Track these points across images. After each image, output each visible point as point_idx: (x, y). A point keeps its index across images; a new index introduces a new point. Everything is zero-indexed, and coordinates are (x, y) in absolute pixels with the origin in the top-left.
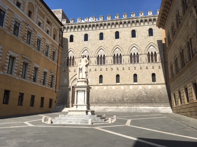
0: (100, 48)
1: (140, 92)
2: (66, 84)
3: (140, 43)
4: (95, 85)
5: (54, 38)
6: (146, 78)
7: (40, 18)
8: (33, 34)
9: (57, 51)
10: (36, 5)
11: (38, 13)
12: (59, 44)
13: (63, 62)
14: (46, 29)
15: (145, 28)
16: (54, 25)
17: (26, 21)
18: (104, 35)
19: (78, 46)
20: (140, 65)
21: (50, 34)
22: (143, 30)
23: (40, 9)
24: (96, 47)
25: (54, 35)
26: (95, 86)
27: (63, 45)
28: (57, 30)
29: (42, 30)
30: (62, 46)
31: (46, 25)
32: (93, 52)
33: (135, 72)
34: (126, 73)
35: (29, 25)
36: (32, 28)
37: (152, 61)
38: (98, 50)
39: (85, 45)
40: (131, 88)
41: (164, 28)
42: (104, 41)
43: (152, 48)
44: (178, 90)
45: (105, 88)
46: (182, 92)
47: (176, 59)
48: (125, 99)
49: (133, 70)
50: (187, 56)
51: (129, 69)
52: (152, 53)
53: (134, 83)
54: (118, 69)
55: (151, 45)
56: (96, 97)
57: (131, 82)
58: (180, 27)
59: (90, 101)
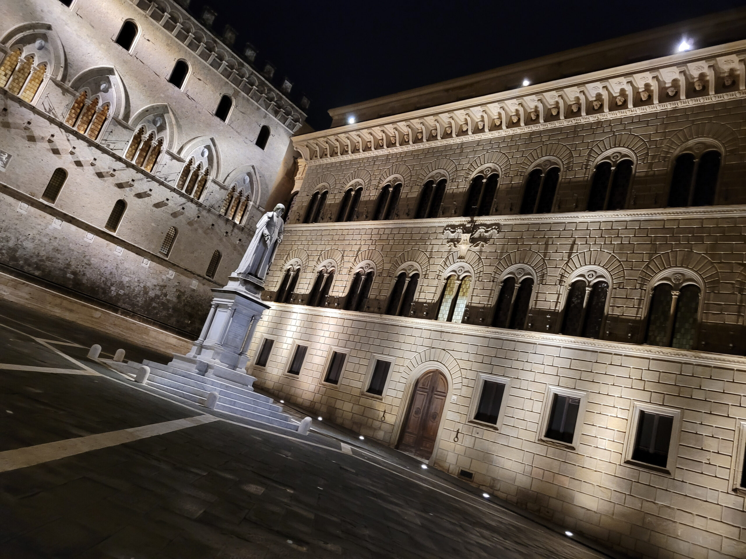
1: (164, 287)
3: (228, 147)
4: (21, 192)
6: (196, 254)
15: (257, 115)
18: (137, 37)
20: (199, 210)
22: (252, 117)
33: (177, 221)
34: (152, 210)
40: (143, 265)
41: (309, 159)
42: (129, 58)
43: (247, 179)
44: (296, 340)
45: (57, 224)
46: (314, 352)
47: (327, 270)
48: (113, 292)
49: (175, 215)
50: (386, 296)
51: (166, 205)
52: (241, 193)
53: (159, 254)
54: (132, 183)
55: (248, 171)
56: (8, 241)
57: (153, 247)
58: (391, 222)
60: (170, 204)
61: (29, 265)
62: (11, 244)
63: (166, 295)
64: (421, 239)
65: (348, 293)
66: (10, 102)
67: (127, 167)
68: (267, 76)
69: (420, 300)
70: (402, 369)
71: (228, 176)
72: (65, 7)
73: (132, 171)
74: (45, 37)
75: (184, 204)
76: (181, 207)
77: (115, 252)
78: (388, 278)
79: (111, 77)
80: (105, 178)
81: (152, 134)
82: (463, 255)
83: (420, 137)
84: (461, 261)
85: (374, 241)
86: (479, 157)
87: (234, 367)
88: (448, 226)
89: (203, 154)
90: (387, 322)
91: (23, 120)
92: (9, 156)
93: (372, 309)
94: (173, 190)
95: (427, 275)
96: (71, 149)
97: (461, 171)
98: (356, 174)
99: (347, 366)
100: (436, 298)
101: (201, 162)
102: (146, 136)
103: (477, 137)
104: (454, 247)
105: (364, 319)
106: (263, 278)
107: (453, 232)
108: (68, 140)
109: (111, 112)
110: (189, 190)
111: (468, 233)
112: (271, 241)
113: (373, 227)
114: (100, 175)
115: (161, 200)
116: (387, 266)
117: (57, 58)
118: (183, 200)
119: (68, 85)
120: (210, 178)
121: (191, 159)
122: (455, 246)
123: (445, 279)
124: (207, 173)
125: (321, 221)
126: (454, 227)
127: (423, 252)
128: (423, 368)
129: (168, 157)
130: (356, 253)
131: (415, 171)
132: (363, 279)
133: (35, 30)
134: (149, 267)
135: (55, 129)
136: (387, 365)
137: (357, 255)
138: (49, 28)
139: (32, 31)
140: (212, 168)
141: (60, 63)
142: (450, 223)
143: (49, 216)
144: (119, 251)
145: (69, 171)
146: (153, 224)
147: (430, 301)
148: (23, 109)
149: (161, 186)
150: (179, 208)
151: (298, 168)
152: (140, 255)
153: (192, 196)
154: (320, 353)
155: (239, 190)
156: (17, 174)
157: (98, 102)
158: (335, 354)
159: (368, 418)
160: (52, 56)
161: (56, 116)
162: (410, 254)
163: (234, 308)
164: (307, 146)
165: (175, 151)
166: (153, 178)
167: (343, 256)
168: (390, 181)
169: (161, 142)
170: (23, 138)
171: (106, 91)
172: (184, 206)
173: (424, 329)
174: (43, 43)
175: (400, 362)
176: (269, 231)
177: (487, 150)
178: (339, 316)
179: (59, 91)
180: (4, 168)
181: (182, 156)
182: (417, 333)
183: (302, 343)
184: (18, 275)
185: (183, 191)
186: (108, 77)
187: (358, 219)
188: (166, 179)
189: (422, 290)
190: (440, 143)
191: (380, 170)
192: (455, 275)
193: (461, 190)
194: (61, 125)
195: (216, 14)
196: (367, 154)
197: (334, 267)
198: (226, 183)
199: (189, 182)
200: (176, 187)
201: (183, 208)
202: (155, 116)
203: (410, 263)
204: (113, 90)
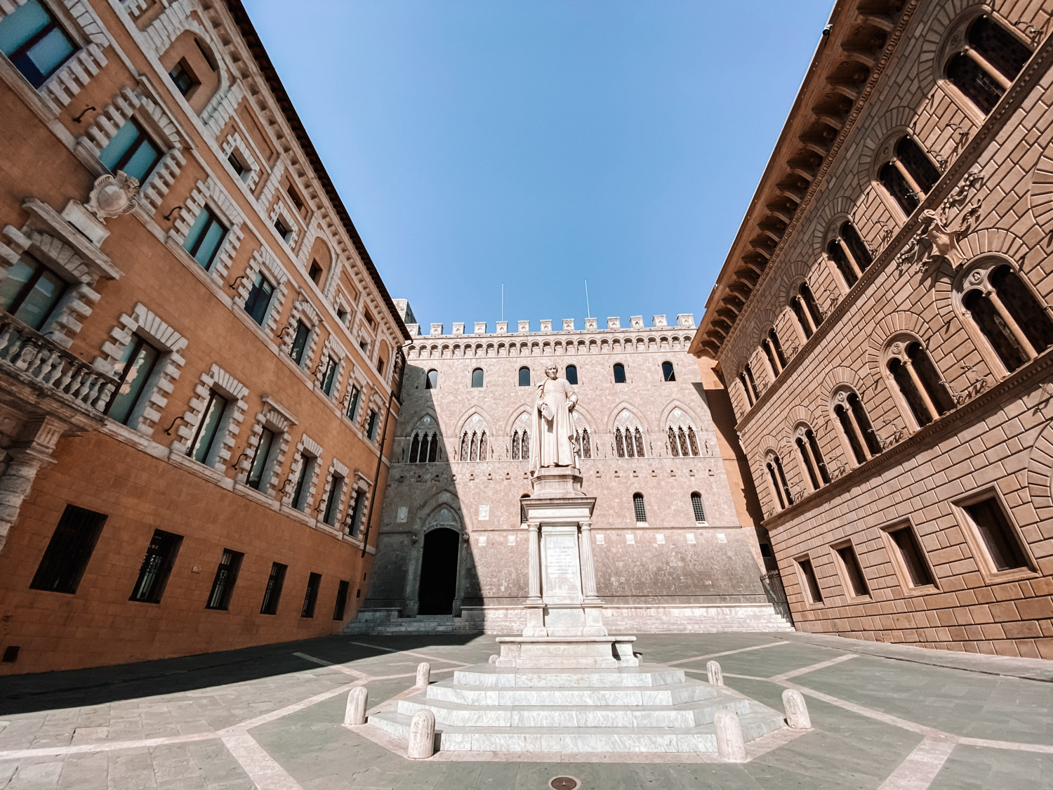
0: (522, 409)
1: (660, 554)
2: (402, 524)
3: (641, 399)
4: (505, 528)
5: (380, 370)
6: (673, 508)
7: (344, 295)
8: (317, 335)
9: (384, 412)
10: (338, 255)
11: (341, 279)
12: (392, 392)
13: (398, 450)
14: (361, 335)
15: (650, 360)
16: (383, 332)
17: (300, 287)
18: (532, 373)
19: (453, 402)
20: (651, 465)
21: (368, 353)
22: (647, 364)
23: (349, 268)
24: (507, 406)
25: (381, 363)
26: (505, 534)
27: (404, 395)
28: (390, 349)
29: (347, 332)
30: (398, 399)
31: (361, 325)
32: (498, 420)
33: (636, 485)
34: (608, 488)
35: (307, 302)
36: (317, 315)
37: (685, 454)
38: (515, 415)
39: (473, 398)
40: (629, 542)
43: (677, 413)
46: (863, 548)
47: (802, 435)
48: (614, 583)
49: (631, 481)
51: (618, 477)
52: (680, 429)
53: (637, 524)
56: (510, 575)
59: (491, 589)
60: (621, 475)
62: (514, 576)
63: (668, 563)
72: (481, 389)
76: (632, 471)
77: (598, 543)
91: (484, 475)
92: (487, 505)
96: (523, 476)
98: (758, 322)
101: (627, 425)
110: (631, 453)
115: (611, 476)
116: (864, 372)
120: (643, 432)
121: (617, 427)
130: (816, 391)
131: (806, 256)
134: (636, 542)
137: (820, 392)
146: (617, 500)
150: (632, 474)
153: (637, 457)
154: (871, 546)
155: (677, 427)
156: (497, 517)
167: (806, 407)
169: (585, 431)
180: (487, 516)
191: (774, 296)
197: (806, 426)
199: (627, 447)
201: (635, 472)
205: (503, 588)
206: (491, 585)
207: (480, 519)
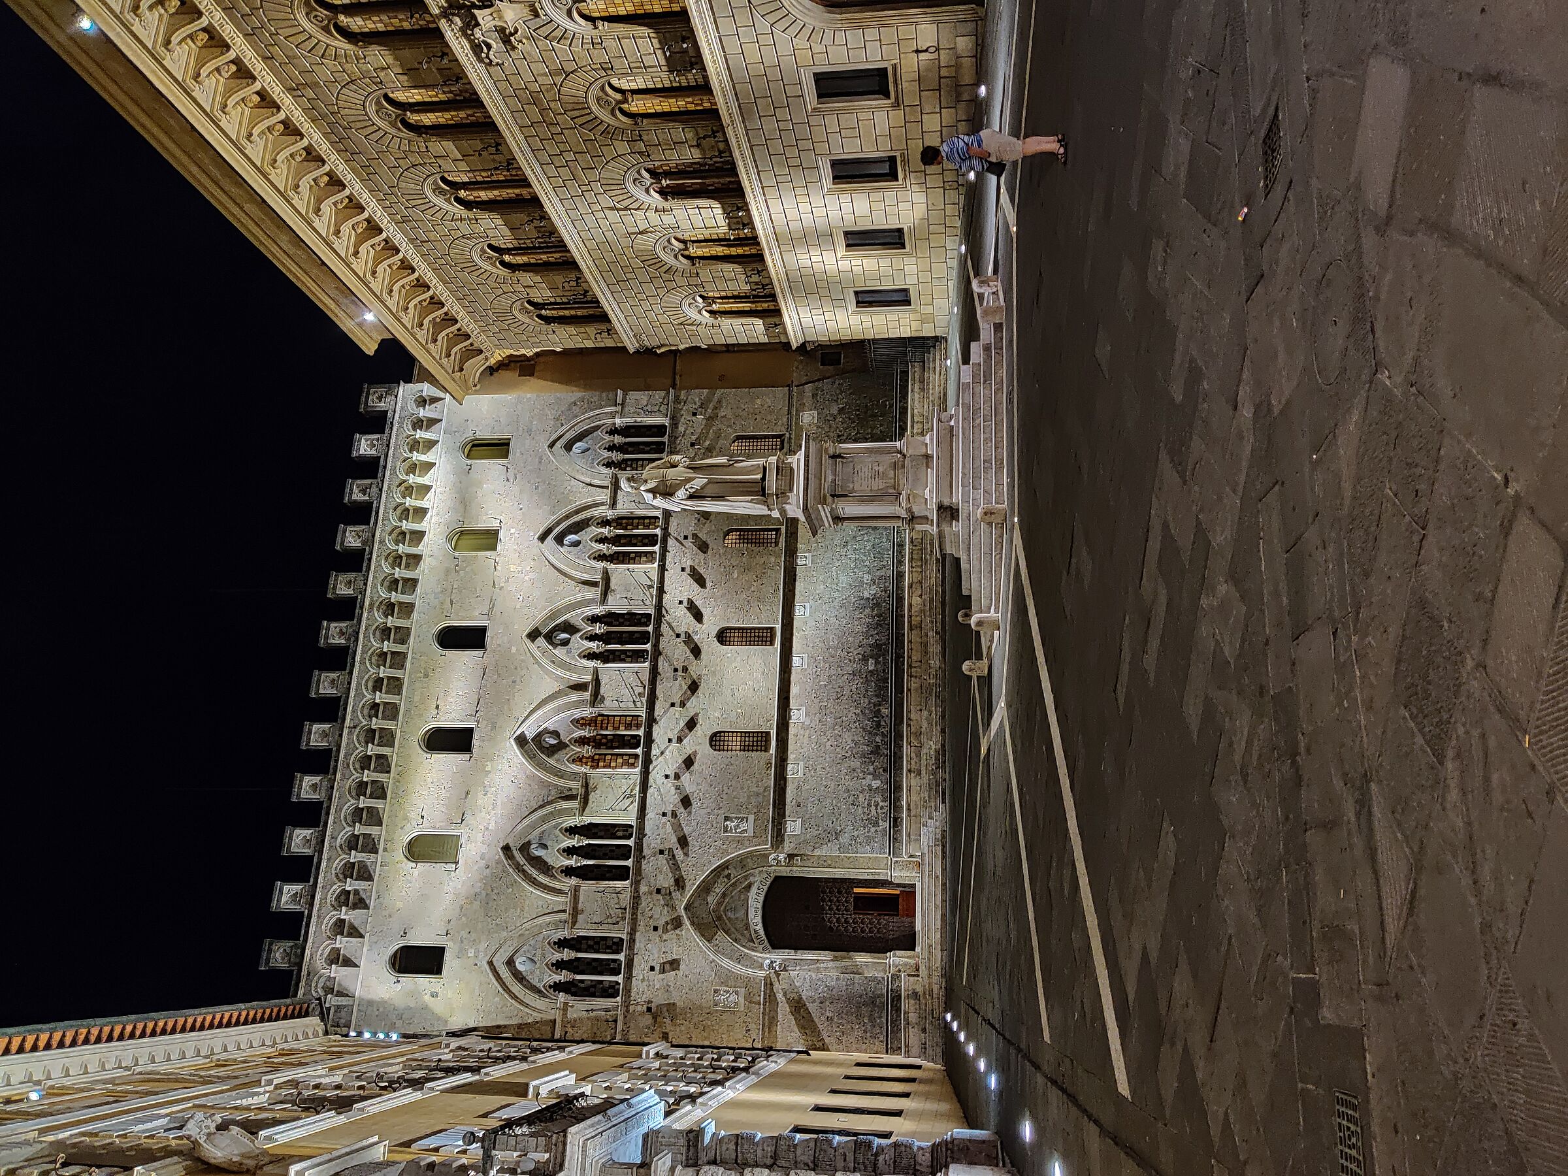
3: (539, 505)
39: (483, 856)
40: (809, 562)
41: (482, 356)
42: (483, 724)
43: (578, 448)
44: (839, 256)
45: (797, 715)
46: (849, 218)
47: (680, 250)
48: (871, 592)
49: (703, 547)
50: (683, 129)
51: (693, 569)
52: (611, 448)
53: (780, 545)
54: (683, 636)
55: (563, 452)
56: (854, 770)
57: (773, 559)
58: (528, 172)
59: (876, 806)
60: (689, 563)
61: (878, 725)
62: (856, 763)
64: (535, 104)
65: (709, 198)
66: (646, 852)
67: (660, 654)
68: (374, 489)
69: (663, 62)
70: (818, 48)
71: (590, 485)
72: (463, 840)
73: (663, 642)
74: (525, 848)
75: (676, 539)
76: (684, 542)
77: (807, 614)
78: (645, 138)
79: (530, 735)
80: (695, 677)
81: (586, 638)
82: (526, 11)
83: (326, 178)
84: (542, 8)
85: (584, 188)
86: (297, 47)
87: (928, 457)
88: (481, 60)
89: (576, 544)
90: (735, 109)
91: (665, 824)
92: (727, 818)
93: (721, 146)
94: (662, 569)
95: (605, 66)
96: (674, 744)
97: (349, 72)
98: (466, 265)
99: (852, 150)
100: (644, 31)
101: (591, 540)
102: (594, 646)
103: (258, 66)
104: (519, 33)
105: (748, 153)
106: (761, 466)
107: (489, 47)
108: (662, 753)
109: (587, 712)
110: (652, 539)
111: (474, 17)
112: (694, 479)
113: (556, 200)
114: (694, 687)
115: (690, 580)
116: (623, 147)
117: (544, 819)
118: (671, 542)
119: (577, 786)
120: (610, 514)
121: (595, 558)
122: (516, 31)
123: (596, 28)
124: (605, 523)
125: (590, 293)
126: (476, 48)
127: (559, 91)
128: (801, 9)
129: (610, 598)
130: (622, 213)
131: (401, 161)
132: (668, 182)
133: (522, 863)
134: (809, 551)
135: (656, 775)
136: (820, 78)
137: (626, 209)
138: (506, 849)
139: (525, 867)
140: (592, 518)
141: (551, 813)
142: (473, 59)
143: (792, 731)
144: (801, 611)
145: (709, 733)
146: (735, 576)
147: (655, 41)
148: (647, 830)
149: (666, 589)
150: (688, 543)
151: (508, 356)
152: (795, 575)
153: (658, 531)
154: (846, 208)
155: (606, 454)
156: (749, 797)
157: (580, 737)
158: (837, 178)
159: (940, 78)
160: (545, 827)
161: (635, 784)
162: (576, 113)
163: (829, 499)
164: (461, 370)
165: (596, 593)
166: (659, 606)
167: (640, 233)
168: (448, 201)
169: (594, 619)
170: (690, 813)
171: (555, 734)
172: (681, 538)
173: (718, 32)
174: (533, 846)
175: (805, 57)
176: (677, 487)
177: (274, 37)
178: (761, 199)
179: (592, 797)
180: (747, 818)
181: (597, 578)
182: (733, 46)
183: (841, 242)
184: (899, 736)
185: (657, 548)
186: (532, 740)
187: (553, 231)
188: (650, 587)
189: (638, 65)
190: (314, 136)
191: (436, 227)
192: (577, 9)
193: (390, 60)
194: (645, 774)
195: (325, 623)
196: (416, 260)
197: (669, 241)
198: (607, 483)
199: (635, 545)
200: (656, 565)
201: (686, 538)
202: (555, 646)
203: (595, 108)
204: (550, 725)
205: (876, 784)
206: (869, 805)
207: (750, 833)
